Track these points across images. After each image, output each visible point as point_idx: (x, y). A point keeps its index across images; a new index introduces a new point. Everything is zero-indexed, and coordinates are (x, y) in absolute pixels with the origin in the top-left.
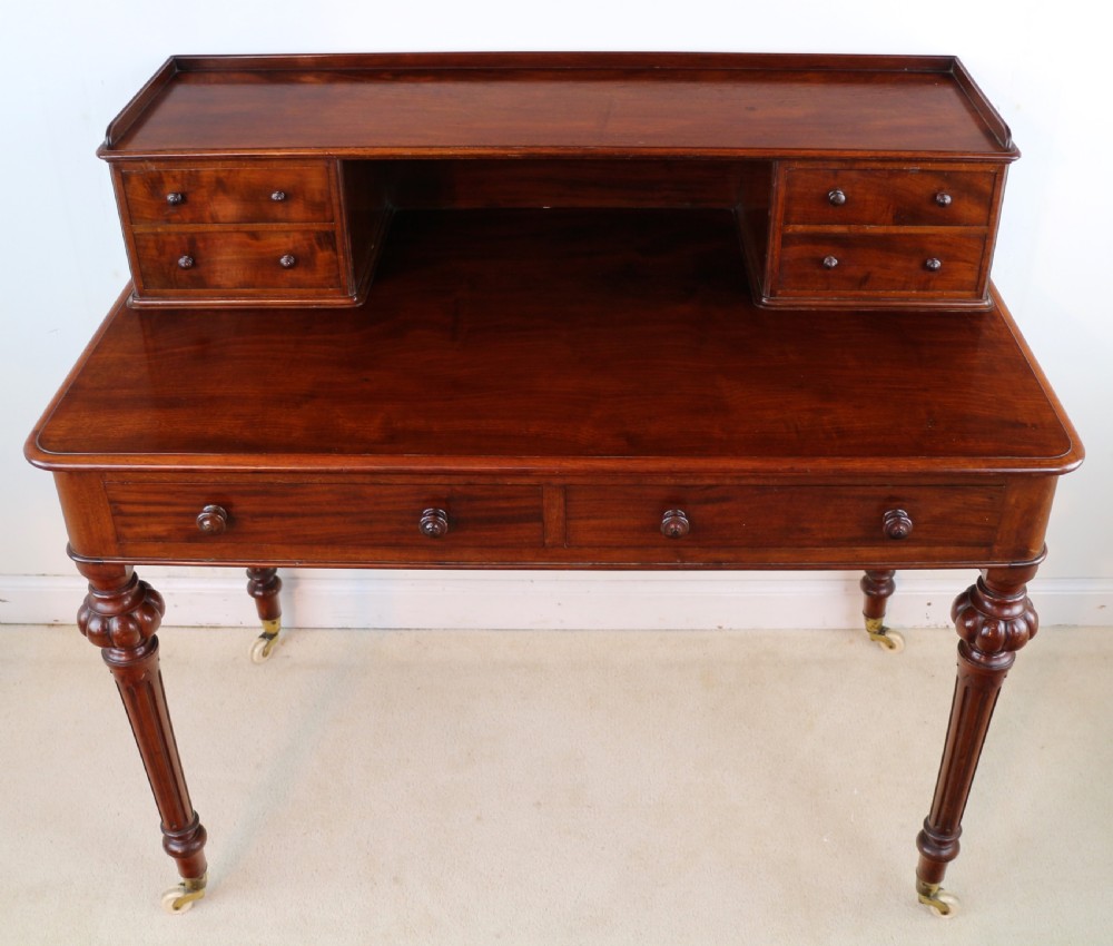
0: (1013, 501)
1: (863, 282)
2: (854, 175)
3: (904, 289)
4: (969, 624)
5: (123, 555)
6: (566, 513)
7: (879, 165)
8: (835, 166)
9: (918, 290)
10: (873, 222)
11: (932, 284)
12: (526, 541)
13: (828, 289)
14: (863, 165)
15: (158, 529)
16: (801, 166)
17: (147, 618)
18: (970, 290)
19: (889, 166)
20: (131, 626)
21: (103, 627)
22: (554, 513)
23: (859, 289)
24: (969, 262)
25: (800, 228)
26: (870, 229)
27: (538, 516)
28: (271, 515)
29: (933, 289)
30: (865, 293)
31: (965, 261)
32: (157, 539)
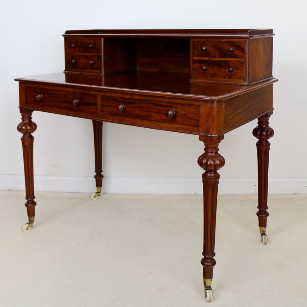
1: (214, 75)
2: (208, 42)
3: (225, 78)
6: (101, 104)
7: (214, 40)
8: (203, 40)
9: (229, 78)
10: (215, 57)
11: (232, 77)
13: (205, 77)
14: (210, 40)
16: (196, 40)
18: (242, 79)
19: (217, 40)
22: (99, 103)
24: (241, 70)
25: (196, 58)
26: (214, 59)
29: (233, 79)
30: (214, 79)
31: (240, 70)
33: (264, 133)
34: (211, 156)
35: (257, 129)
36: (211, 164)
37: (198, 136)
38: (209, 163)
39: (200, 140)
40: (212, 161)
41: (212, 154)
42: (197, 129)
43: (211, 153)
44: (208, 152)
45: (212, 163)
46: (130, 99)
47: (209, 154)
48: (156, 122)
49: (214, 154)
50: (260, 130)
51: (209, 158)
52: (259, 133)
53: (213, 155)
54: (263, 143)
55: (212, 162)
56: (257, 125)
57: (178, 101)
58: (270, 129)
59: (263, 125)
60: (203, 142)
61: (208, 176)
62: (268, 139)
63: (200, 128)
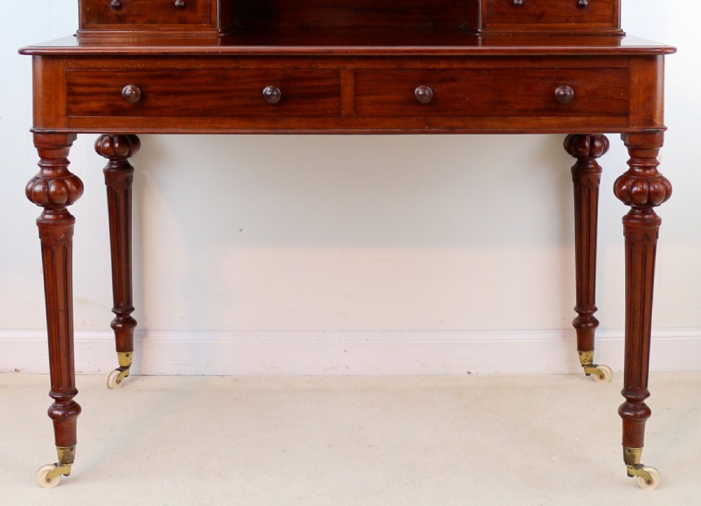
0: (636, 81)
1: (540, 17)
3: (567, 22)
4: (624, 187)
5: (69, 127)
6: (355, 90)
9: (576, 22)
11: (584, 18)
12: (329, 112)
13: (518, 22)
15: (94, 105)
17: (74, 187)
18: (608, 22)
20: (63, 189)
21: (44, 189)
22: (348, 91)
23: (539, 22)
27: (336, 92)
28: (167, 93)
29: (586, 22)
30: (542, 25)
32: (93, 113)
42: (624, 119)
46: (444, 70)
48: (519, 118)
57: (578, 64)
61: (648, 219)
62: (598, 157)
63: (631, 117)
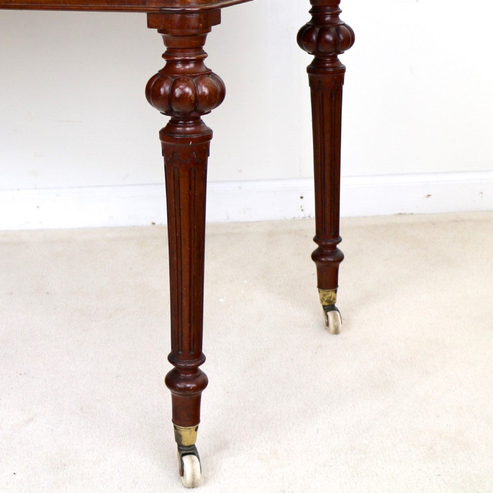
33: (329, 37)
34: (184, 73)
35: (308, 28)
36: (184, 95)
37: (144, 16)
38: (178, 92)
39: (150, 26)
40: (189, 86)
41: (187, 67)
43: (185, 62)
44: (176, 62)
45: (187, 94)
47: (179, 66)
49: (192, 65)
50: (318, 30)
51: (179, 79)
52: (314, 37)
53: (190, 69)
54: (327, 65)
55: (188, 90)
56: (309, 17)
58: (344, 27)
59: (325, 16)
60: (160, 31)
61: (179, 133)
62: (339, 53)
